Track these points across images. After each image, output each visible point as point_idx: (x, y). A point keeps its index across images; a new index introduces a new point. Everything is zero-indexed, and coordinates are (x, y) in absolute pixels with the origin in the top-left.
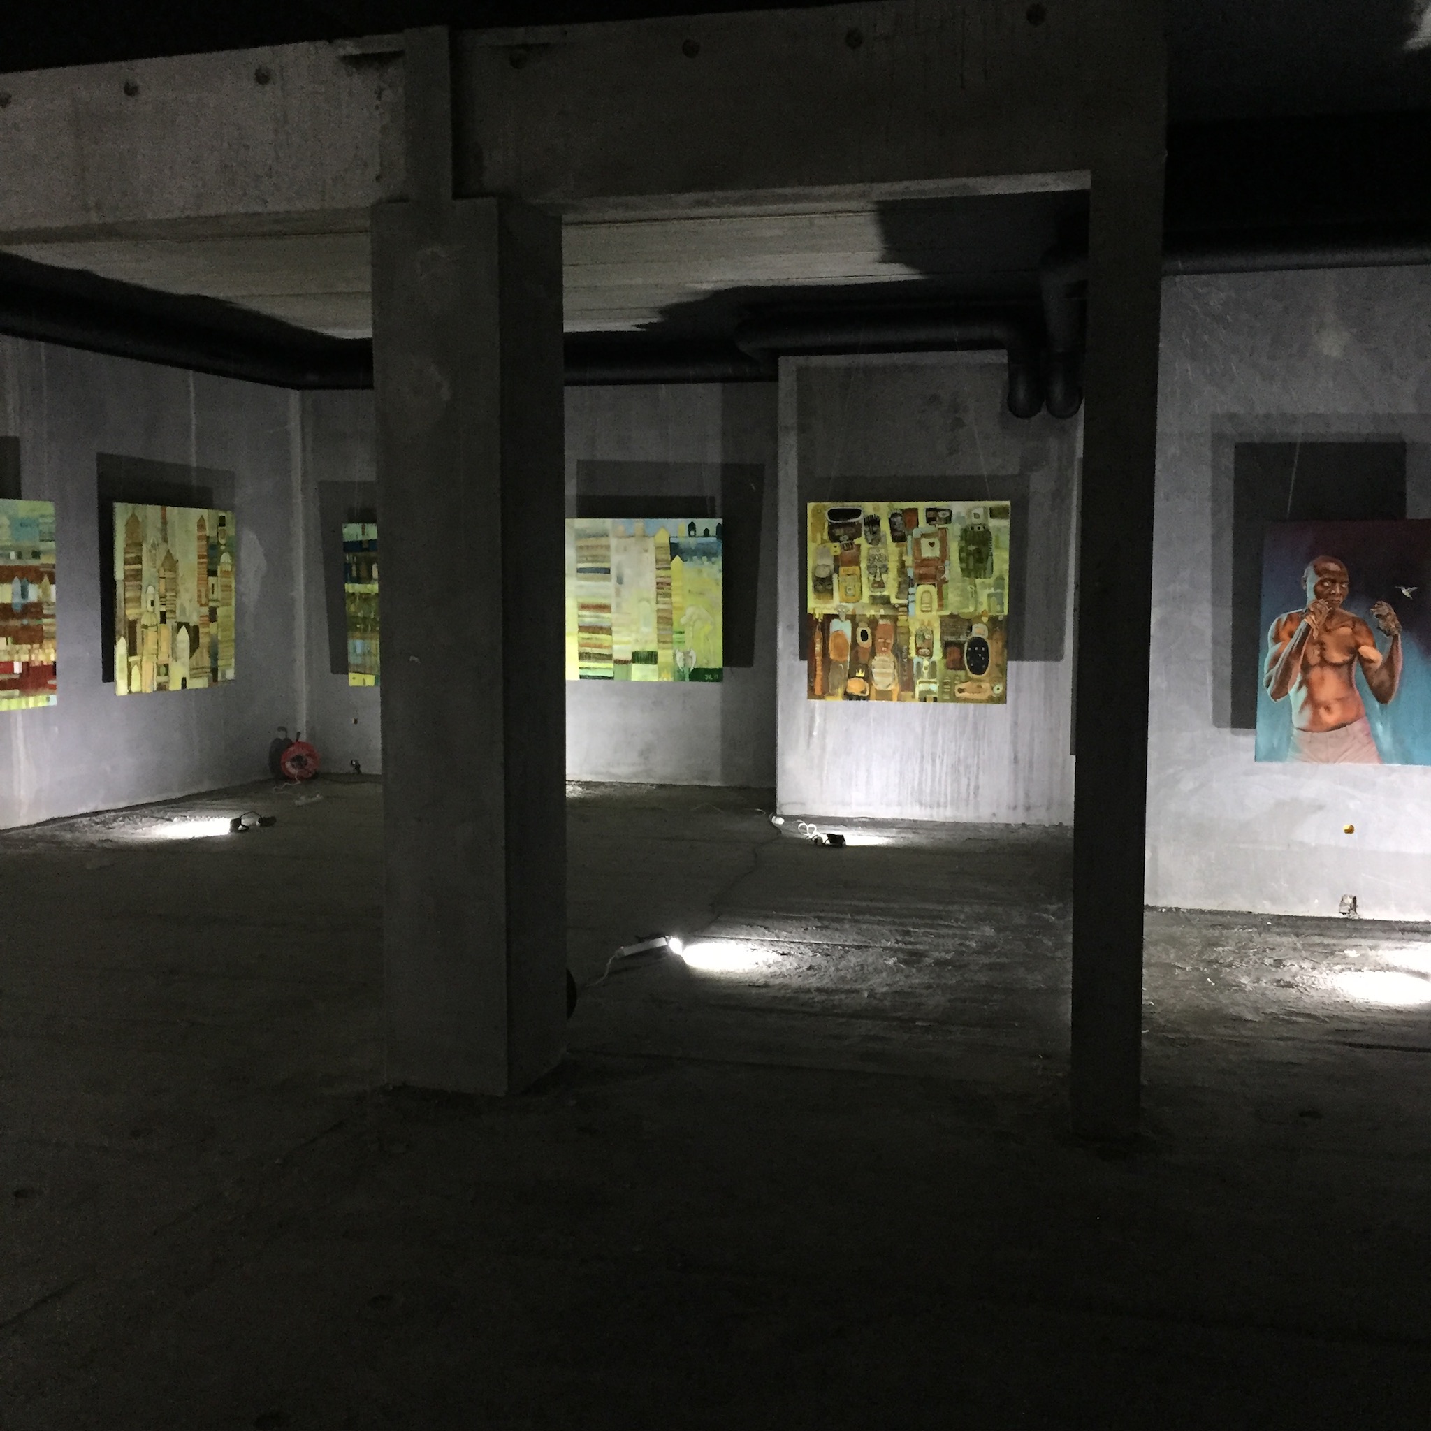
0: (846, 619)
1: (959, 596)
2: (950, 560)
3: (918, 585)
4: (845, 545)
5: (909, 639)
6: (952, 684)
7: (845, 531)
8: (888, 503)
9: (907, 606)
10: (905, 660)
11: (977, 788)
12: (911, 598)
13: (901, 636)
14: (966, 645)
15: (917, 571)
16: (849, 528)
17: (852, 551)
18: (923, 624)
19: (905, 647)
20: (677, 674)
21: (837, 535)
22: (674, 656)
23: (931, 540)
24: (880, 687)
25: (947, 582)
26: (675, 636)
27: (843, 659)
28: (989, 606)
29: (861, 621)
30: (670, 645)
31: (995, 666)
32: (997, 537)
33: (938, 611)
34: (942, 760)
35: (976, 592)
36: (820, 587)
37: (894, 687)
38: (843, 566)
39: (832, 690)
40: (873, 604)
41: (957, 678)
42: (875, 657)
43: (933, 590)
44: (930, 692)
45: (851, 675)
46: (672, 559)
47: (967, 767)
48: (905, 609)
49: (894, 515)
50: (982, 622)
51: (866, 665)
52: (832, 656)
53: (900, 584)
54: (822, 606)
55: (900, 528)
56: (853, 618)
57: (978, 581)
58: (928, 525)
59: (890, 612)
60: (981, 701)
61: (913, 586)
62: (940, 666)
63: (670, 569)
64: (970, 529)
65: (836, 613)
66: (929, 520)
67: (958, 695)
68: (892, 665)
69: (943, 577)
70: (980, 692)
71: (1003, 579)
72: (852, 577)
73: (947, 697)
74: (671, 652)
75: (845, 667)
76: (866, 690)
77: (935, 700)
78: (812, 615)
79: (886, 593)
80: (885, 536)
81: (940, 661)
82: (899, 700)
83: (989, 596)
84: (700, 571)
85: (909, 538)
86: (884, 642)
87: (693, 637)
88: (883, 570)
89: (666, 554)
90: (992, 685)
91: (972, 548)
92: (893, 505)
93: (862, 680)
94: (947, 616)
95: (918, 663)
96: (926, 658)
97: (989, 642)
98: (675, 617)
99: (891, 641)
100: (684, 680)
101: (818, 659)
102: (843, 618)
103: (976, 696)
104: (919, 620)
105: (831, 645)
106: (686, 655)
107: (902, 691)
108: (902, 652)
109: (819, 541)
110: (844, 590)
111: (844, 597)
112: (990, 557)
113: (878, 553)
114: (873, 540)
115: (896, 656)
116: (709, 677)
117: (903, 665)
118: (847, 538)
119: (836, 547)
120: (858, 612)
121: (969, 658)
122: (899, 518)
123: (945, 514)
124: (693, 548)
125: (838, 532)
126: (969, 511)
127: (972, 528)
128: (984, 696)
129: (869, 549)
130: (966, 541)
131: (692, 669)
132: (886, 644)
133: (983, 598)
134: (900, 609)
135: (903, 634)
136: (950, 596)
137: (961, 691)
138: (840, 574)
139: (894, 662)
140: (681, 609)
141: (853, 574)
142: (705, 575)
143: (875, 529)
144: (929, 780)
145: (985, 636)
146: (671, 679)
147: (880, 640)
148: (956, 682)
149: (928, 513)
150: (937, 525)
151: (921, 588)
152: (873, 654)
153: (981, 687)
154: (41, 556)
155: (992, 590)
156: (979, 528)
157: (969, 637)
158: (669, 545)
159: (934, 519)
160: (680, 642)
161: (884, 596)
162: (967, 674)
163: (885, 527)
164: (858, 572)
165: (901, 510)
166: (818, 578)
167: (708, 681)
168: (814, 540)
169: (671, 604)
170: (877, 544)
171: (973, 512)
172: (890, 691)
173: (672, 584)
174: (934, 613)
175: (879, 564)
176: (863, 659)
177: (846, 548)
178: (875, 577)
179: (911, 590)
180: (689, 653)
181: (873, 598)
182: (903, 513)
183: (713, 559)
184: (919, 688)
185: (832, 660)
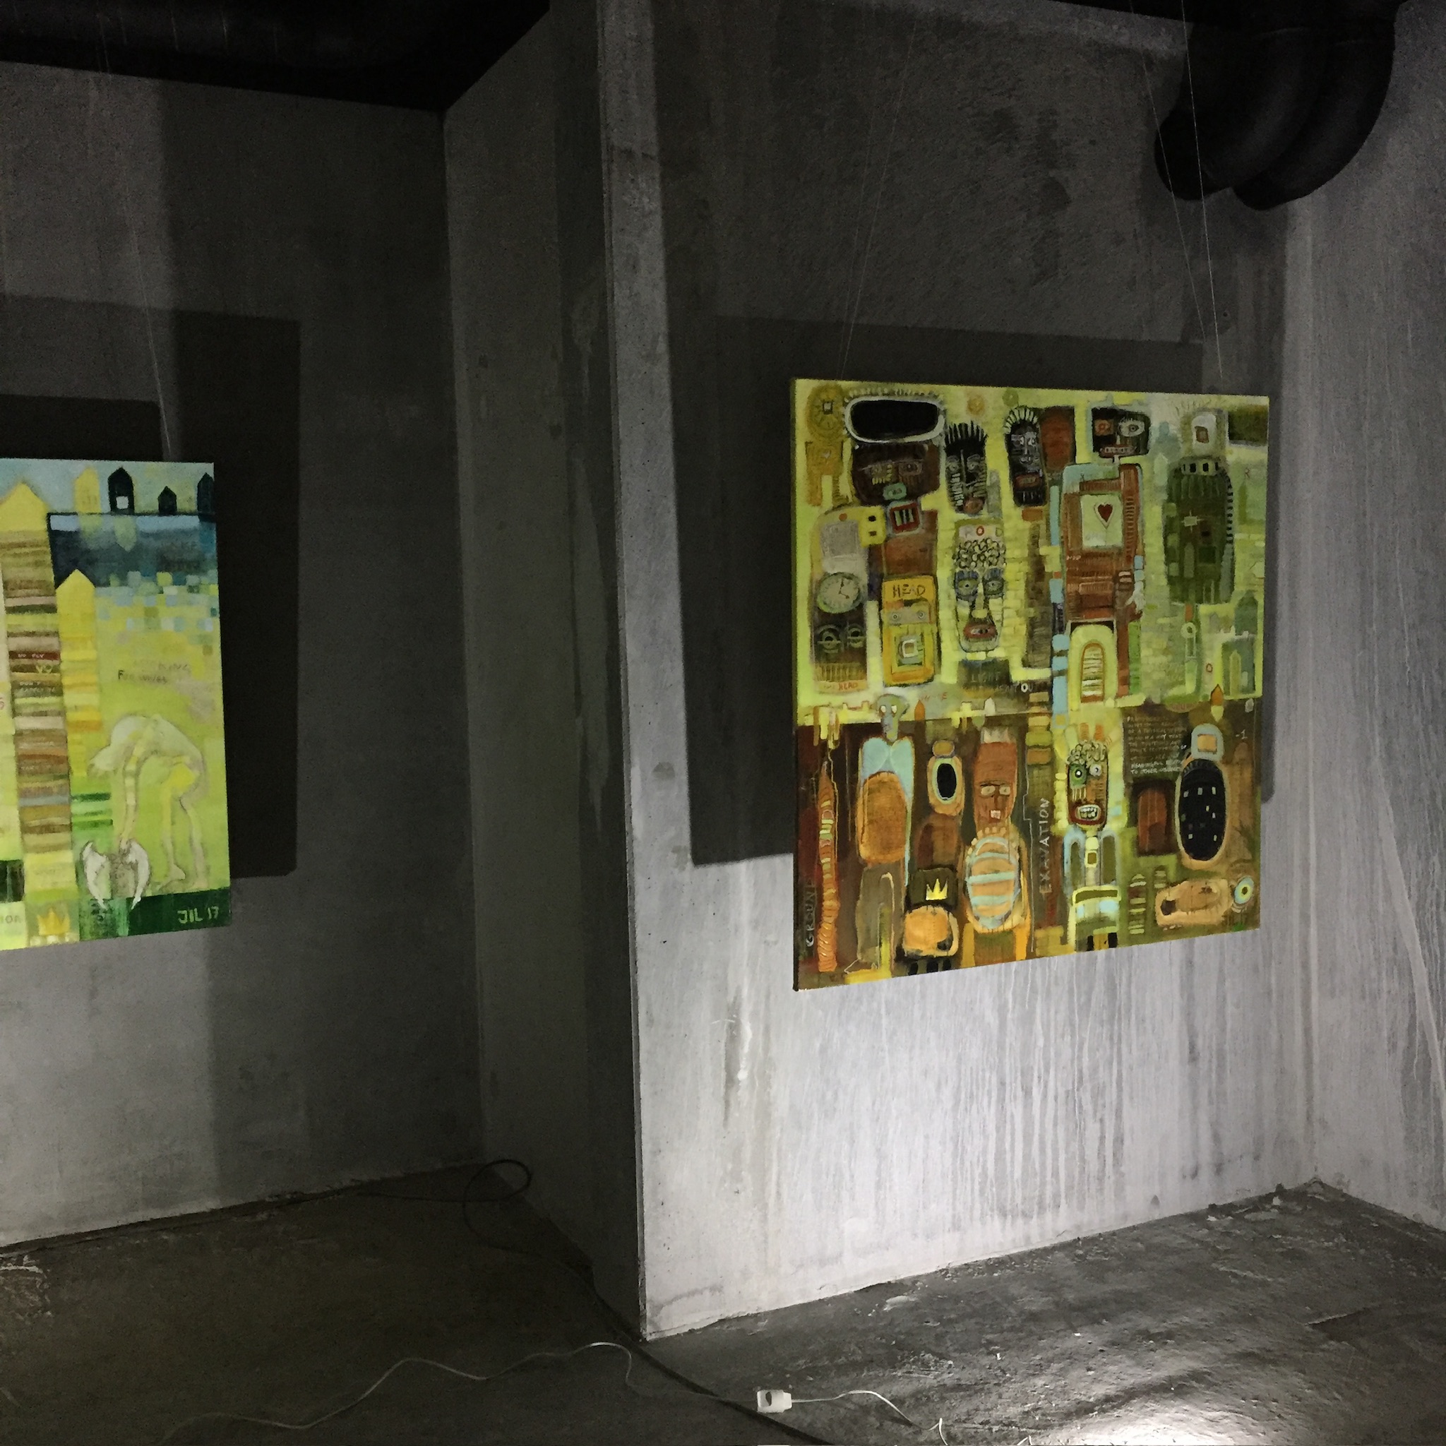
0: (901, 735)
1: (1166, 652)
2: (1144, 555)
3: (1074, 626)
4: (897, 513)
5: (1054, 779)
6: (1150, 892)
7: (896, 469)
8: (1003, 390)
9: (1046, 687)
10: (1045, 841)
11: (1119, 1140)
12: (1058, 663)
13: (1036, 772)
14: (1178, 783)
15: (1072, 588)
16: (908, 460)
17: (917, 531)
18: (1084, 735)
19: (1045, 804)
20: (89, 921)
21: (875, 481)
22: (80, 867)
23: (1103, 500)
24: (985, 925)
25: (1138, 616)
26: (79, 808)
27: (891, 858)
28: (1226, 676)
29: (936, 739)
30: (63, 837)
31: (1238, 834)
32: (1243, 490)
33: (1118, 696)
34: (1046, 1087)
35: (1198, 640)
36: (830, 645)
37: (1020, 921)
38: (891, 576)
39: (863, 951)
40: (967, 685)
41: (1161, 874)
42: (974, 842)
43: (1107, 637)
44: (1101, 921)
45: (913, 902)
46: (60, 580)
47: (1098, 1093)
48: (1044, 696)
49: (1019, 427)
50: (1211, 720)
51: (953, 868)
52: (864, 851)
53: (1032, 624)
54: (837, 700)
55: (1034, 463)
56: (916, 732)
57: (1204, 609)
58: (1097, 454)
59: (1010, 709)
60: (1209, 930)
61: (1062, 630)
62: (1123, 849)
63: (51, 609)
64: (1188, 468)
65: (873, 718)
66: (1100, 443)
67: (1163, 919)
68: (1015, 861)
69: (1129, 602)
70: (1206, 907)
71: (1254, 603)
72: (915, 608)
73: (1137, 930)
74: (68, 857)
75: (898, 880)
76: (951, 940)
77: (1113, 941)
78: (810, 731)
79: (998, 654)
80: (997, 485)
81: (1122, 834)
82: (1030, 955)
83: (1227, 648)
84: (151, 614)
85: (1054, 491)
86: (996, 794)
87: (136, 808)
88: (993, 586)
89: (37, 564)
90: (1233, 883)
91: (1191, 521)
92: (1016, 397)
93: (940, 910)
94: (1139, 708)
95: (1075, 846)
96: (1091, 830)
97: (1225, 772)
98: (76, 750)
99: (1010, 791)
100: (111, 932)
101: (827, 862)
102: (892, 733)
103: (1201, 917)
104: (1075, 725)
105: (861, 819)
106: (118, 861)
107: (1038, 926)
108: (1036, 818)
109: (828, 502)
110: (894, 648)
111: (896, 669)
112: (1228, 546)
113: (980, 539)
114: (966, 498)
115: (1024, 830)
116: (193, 916)
117: (1040, 858)
118: (904, 494)
119: (872, 519)
120: (932, 713)
121: (1184, 817)
122: (1030, 435)
123: (1137, 428)
124: (128, 548)
125: (880, 472)
126: (1187, 421)
127: (1193, 468)
128: (1215, 916)
129: (958, 524)
130: (1179, 502)
131: (137, 899)
132: (999, 798)
133: (1214, 657)
134: (1034, 697)
135: (1038, 766)
136: (1145, 652)
137: (1169, 907)
138: (884, 601)
139: (1019, 850)
140: (98, 726)
141: (917, 601)
142: (167, 625)
143: (972, 466)
144: (1019, 1146)
145: (1216, 758)
146: (72, 937)
147: (984, 791)
148: (1158, 886)
149: (1098, 422)
150: (1116, 457)
151: (1082, 635)
152: (968, 834)
153: (1209, 890)
155: (1231, 635)
156: (1206, 467)
157: (1185, 763)
158: (45, 537)
159: (1110, 440)
160: (96, 824)
161: (994, 661)
162: (1180, 858)
163: (996, 459)
164: (929, 595)
165: (1036, 411)
166: (829, 614)
167: (190, 926)
168: (815, 498)
169: (62, 713)
170: (976, 510)
171: (1196, 422)
172: (1011, 931)
173: (63, 655)
174: (1110, 703)
175: (982, 570)
176: (943, 850)
177: (899, 523)
178: (972, 607)
179: (1059, 642)
180: (125, 854)
181: (968, 668)
182: (1040, 420)
183: (192, 579)
184: (1078, 912)
185: (865, 863)
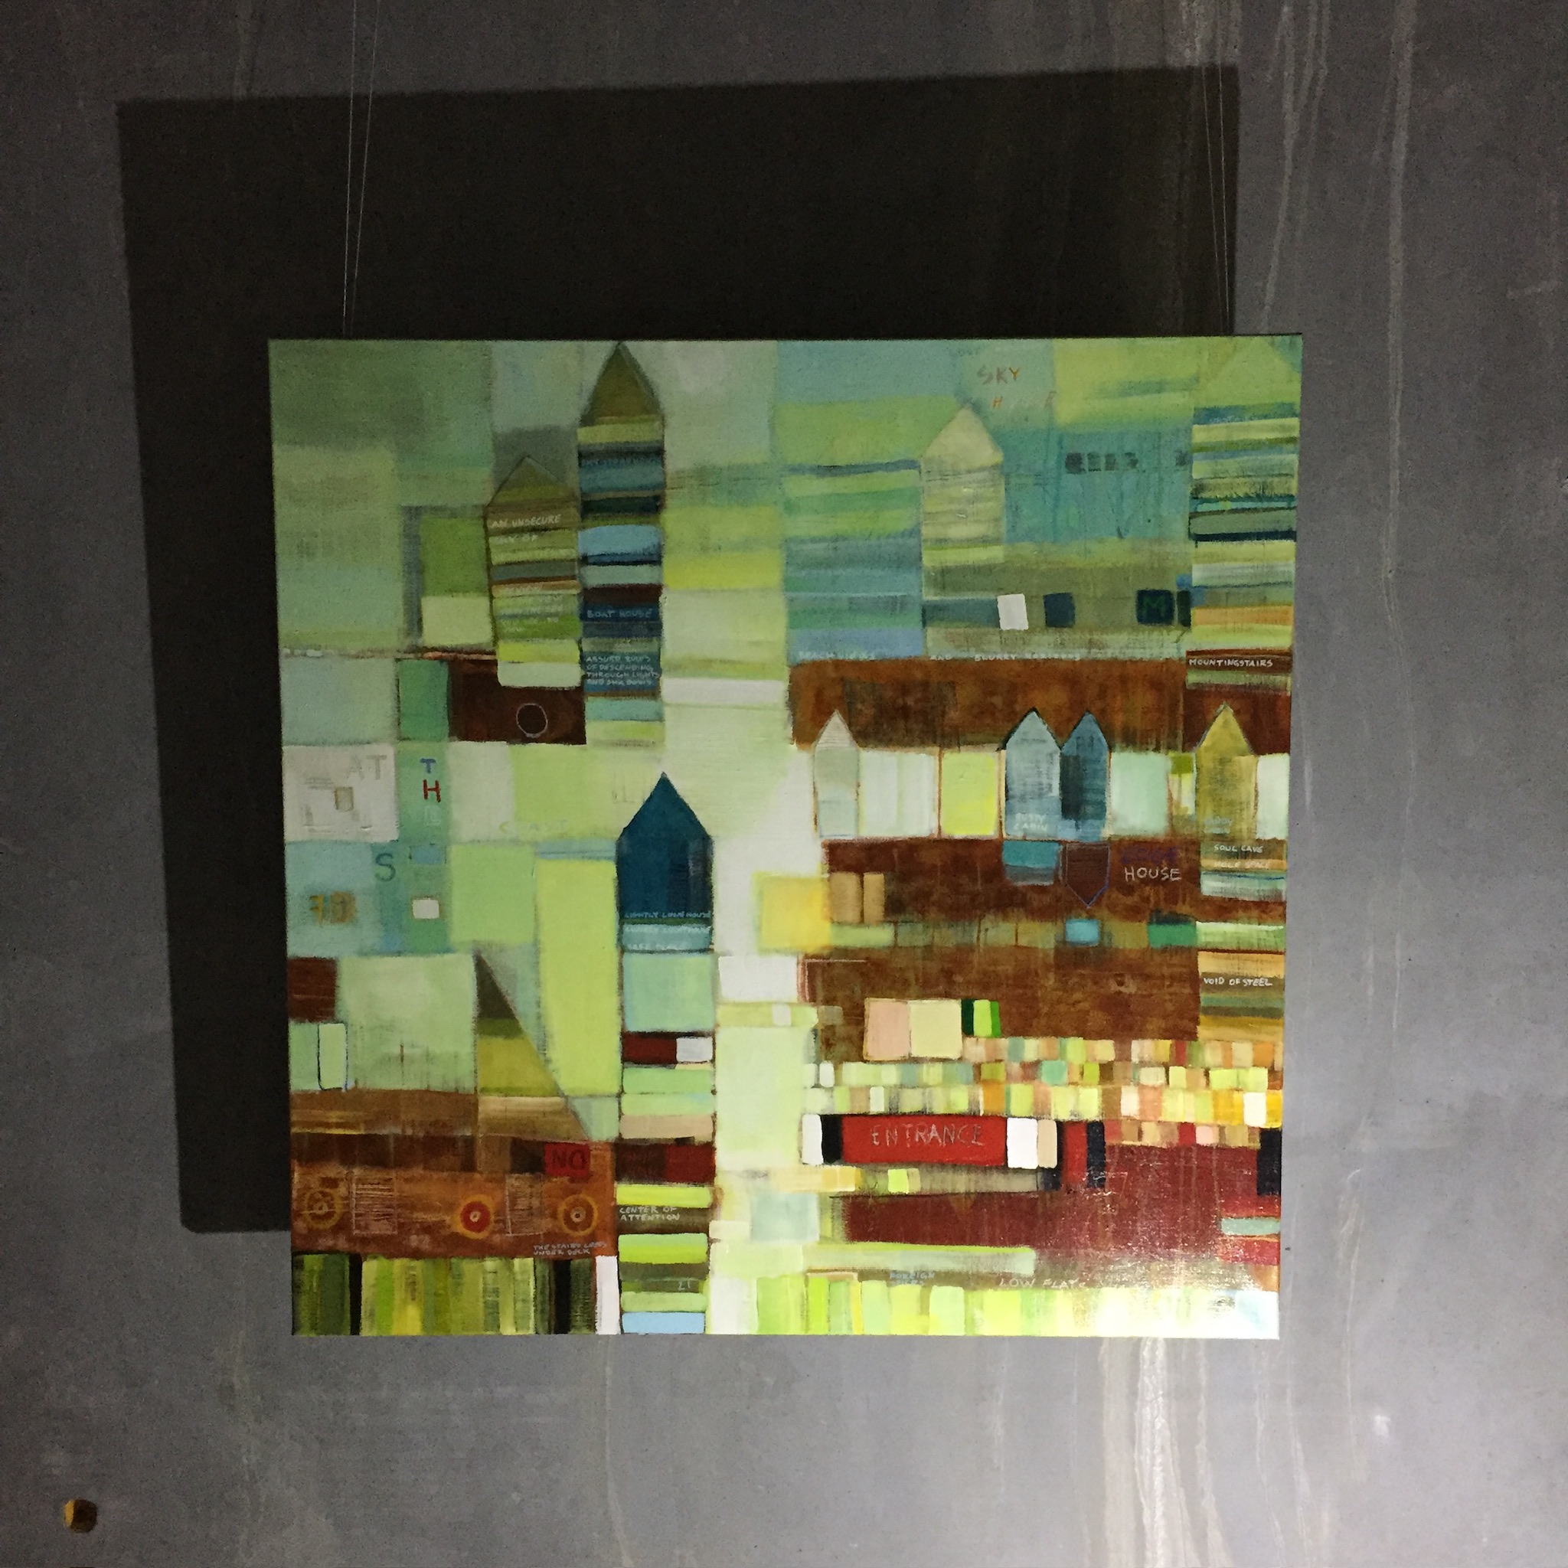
154: (1196, 614)
